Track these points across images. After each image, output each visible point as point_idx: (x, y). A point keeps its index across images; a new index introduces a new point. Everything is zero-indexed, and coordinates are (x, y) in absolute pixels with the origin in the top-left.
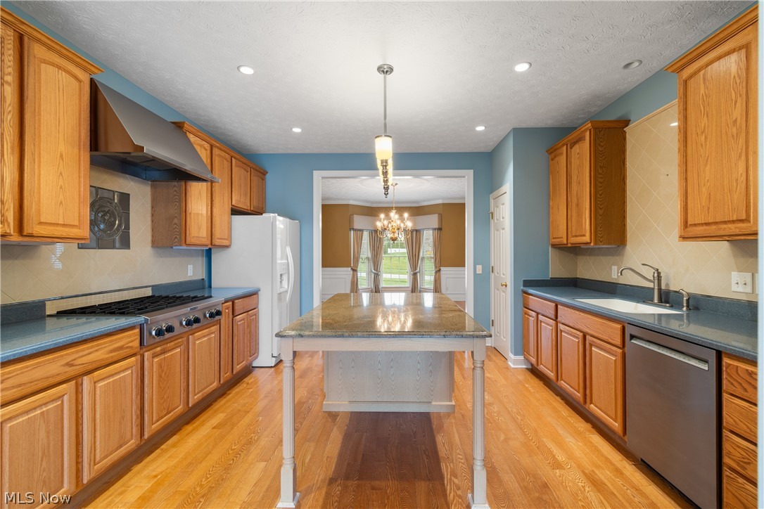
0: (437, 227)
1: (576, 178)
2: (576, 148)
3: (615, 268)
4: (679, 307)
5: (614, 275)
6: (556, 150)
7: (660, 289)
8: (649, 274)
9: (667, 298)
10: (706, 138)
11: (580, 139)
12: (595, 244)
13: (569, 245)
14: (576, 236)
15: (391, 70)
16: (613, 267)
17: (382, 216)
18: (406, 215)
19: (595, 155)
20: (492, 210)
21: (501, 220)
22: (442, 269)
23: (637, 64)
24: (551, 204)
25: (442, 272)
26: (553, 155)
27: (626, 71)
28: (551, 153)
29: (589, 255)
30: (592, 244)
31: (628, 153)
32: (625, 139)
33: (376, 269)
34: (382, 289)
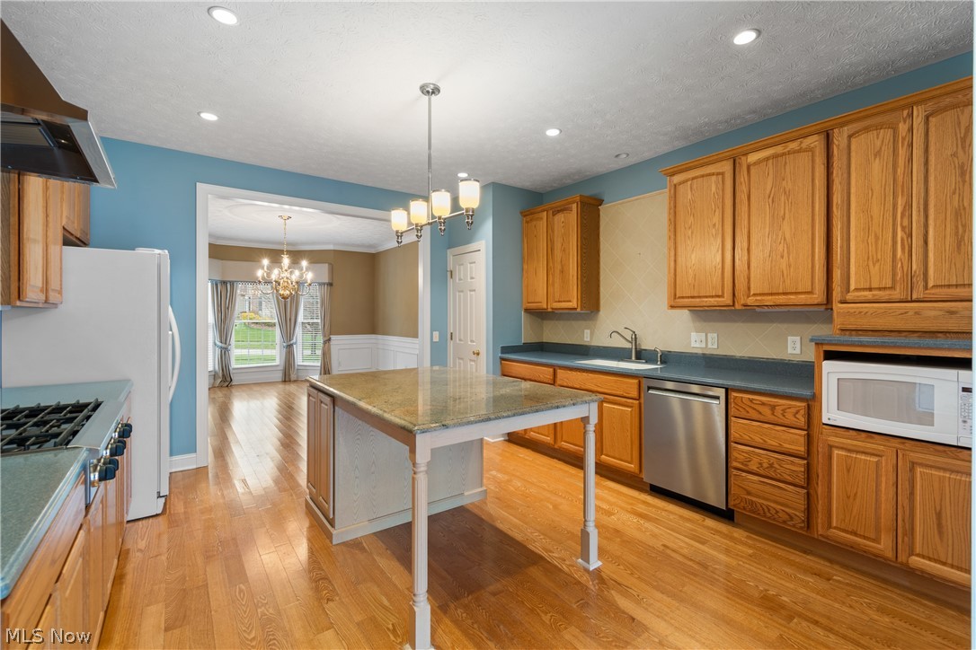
0: (327, 281)
1: (559, 245)
2: (560, 217)
3: (587, 332)
4: (654, 362)
5: (587, 338)
6: (532, 214)
7: (636, 349)
8: (628, 335)
9: (641, 355)
10: (692, 233)
11: (564, 209)
12: (581, 310)
13: (549, 310)
14: (559, 302)
15: (436, 91)
16: (586, 331)
17: (266, 262)
18: (304, 263)
19: (581, 227)
20: (450, 267)
21: (469, 280)
22: (333, 337)
23: (625, 156)
24: (525, 267)
25: (332, 342)
26: (528, 218)
27: (616, 159)
28: (525, 216)
29: (573, 320)
30: (579, 310)
31: (601, 229)
32: (599, 215)
33: (224, 341)
34: (234, 371)
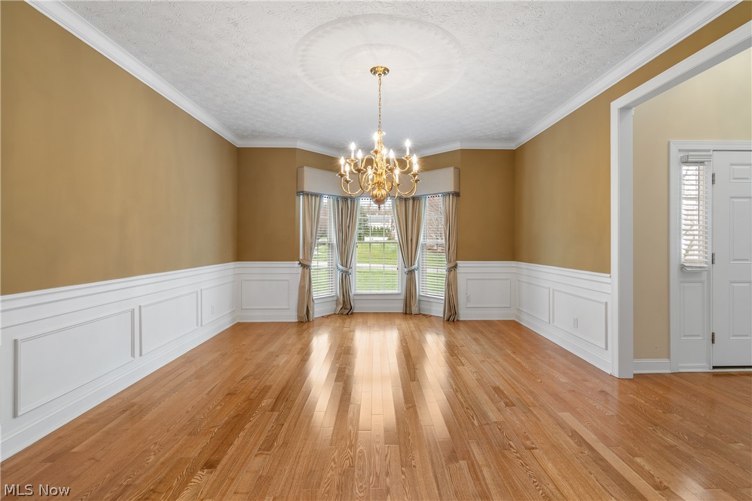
0: (451, 190)
22: (460, 263)
25: (459, 270)
33: (344, 264)
34: (355, 298)
